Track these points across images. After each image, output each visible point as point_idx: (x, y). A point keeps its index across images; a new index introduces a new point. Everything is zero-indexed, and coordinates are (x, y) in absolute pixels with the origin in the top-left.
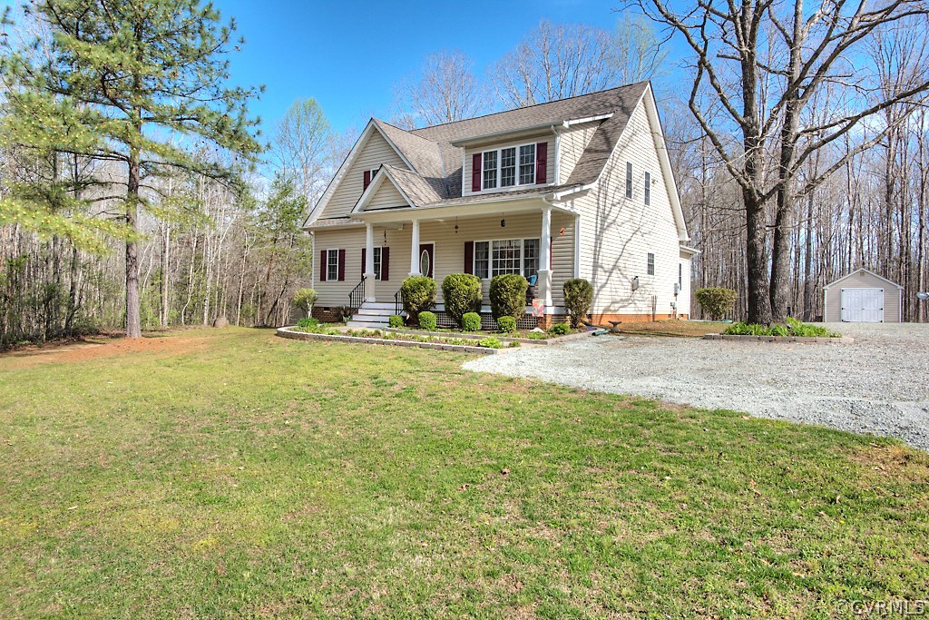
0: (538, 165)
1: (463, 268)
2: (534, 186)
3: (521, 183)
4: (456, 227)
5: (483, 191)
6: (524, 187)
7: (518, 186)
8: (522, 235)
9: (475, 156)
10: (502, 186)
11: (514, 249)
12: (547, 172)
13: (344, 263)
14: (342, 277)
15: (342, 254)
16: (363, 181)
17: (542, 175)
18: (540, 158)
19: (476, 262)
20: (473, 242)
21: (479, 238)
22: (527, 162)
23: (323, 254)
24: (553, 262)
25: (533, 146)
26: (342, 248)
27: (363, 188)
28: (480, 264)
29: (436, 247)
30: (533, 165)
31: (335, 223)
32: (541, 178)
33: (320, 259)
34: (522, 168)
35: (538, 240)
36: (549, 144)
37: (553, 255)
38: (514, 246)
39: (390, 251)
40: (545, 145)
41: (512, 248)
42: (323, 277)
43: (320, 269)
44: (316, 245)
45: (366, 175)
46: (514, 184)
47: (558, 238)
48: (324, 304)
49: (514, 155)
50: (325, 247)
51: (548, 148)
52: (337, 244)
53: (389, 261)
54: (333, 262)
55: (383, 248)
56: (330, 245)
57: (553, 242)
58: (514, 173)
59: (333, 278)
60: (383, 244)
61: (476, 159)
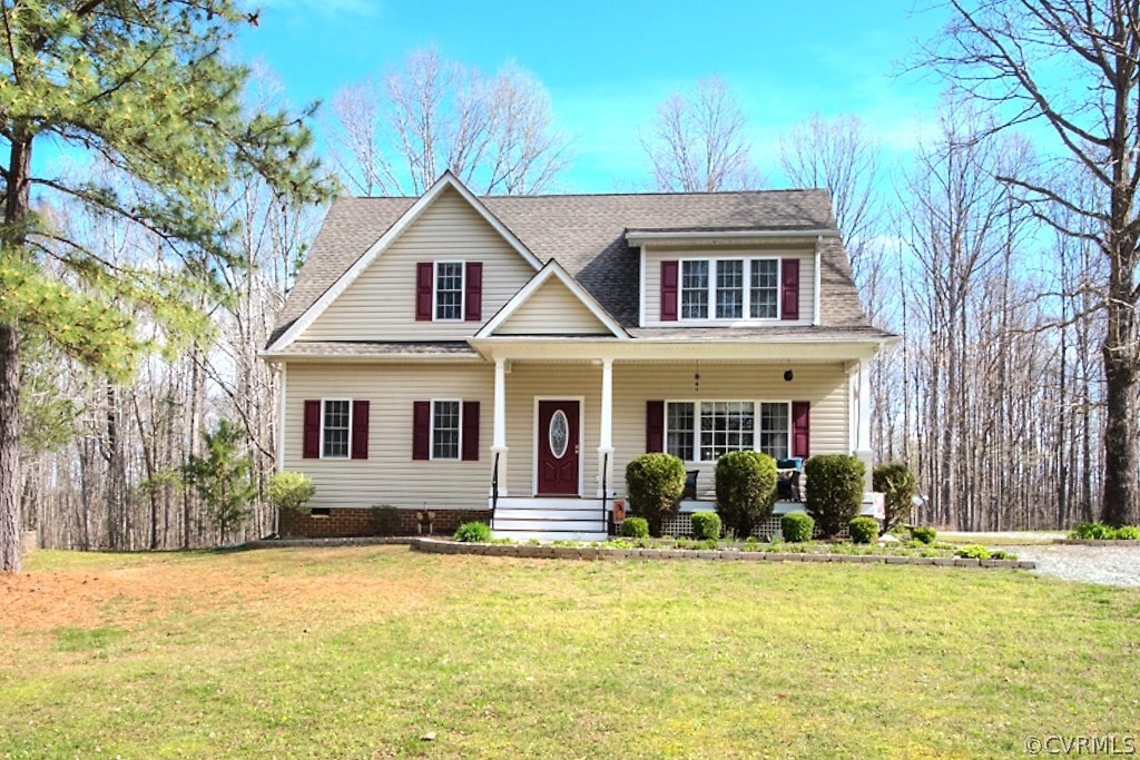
0: (784, 293)
1: (644, 444)
2: (777, 321)
3: (753, 315)
4: (697, 377)
5: (681, 321)
6: (758, 322)
7: (747, 320)
8: (758, 396)
9: (665, 265)
10: (717, 316)
11: (741, 416)
12: (801, 304)
13: (367, 426)
14: (361, 452)
15: (362, 408)
16: (414, 280)
17: (791, 308)
18: (788, 282)
19: (669, 434)
20: (662, 403)
21: (673, 396)
22: (764, 283)
23: (311, 408)
24: (811, 439)
25: (774, 262)
26: (362, 397)
27: (414, 292)
28: (677, 439)
29: (586, 406)
30: (776, 291)
31: (351, 352)
32: (791, 312)
33: (302, 418)
34: (753, 293)
35: (786, 404)
36: (801, 262)
37: (811, 427)
38: (741, 412)
39: (481, 408)
40: (796, 262)
41: (738, 414)
42: (310, 451)
43: (301, 435)
44: (292, 389)
45: (424, 270)
46: (741, 316)
47: (821, 403)
48: (315, 502)
49: (741, 271)
50: (315, 395)
51: (801, 268)
52: (347, 391)
53: (481, 426)
54: (337, 424)
55: (464, 403)
56: (327, 391)
57: (812, 409)
58: (740, 300)
59: (336, 453)
60: (465, 396)
61: (668, 269)
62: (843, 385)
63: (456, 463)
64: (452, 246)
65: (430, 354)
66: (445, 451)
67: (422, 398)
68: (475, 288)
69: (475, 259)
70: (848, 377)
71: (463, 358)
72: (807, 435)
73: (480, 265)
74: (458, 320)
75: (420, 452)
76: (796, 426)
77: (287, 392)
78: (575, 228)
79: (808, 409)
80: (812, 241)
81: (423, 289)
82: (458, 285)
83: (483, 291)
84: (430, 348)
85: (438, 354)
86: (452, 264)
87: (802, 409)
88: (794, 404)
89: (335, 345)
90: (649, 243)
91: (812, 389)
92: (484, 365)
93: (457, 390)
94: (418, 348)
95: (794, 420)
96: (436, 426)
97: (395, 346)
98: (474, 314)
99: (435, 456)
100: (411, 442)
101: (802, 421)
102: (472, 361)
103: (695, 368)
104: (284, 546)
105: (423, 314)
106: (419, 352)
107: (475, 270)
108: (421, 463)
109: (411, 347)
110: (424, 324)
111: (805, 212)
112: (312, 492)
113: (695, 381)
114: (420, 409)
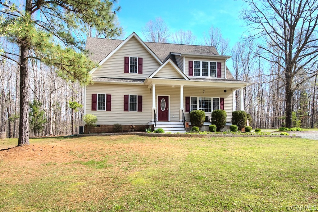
0: (218, 71)
1: (185, 108)
2: (216, 78)
3: (211, 76)
5: (194, 77)
6: (212, 78)
8: (212, 96)
10: (202, 76)
11: (208, 101)
12: (222, 74)
13: (111, 102)
14: (109, 109)
15: (109, 97)
16: (124, 61)
17: (219, 74)
18: (219, 68)
19: (191, 105)
20: (189, 97)
21: (192, 96)
22: (213, 68)
23: (94, 96)
24: (224, 107)
25: (215, 63)
26: (109, 93)
27: (124, 65)
28: (193, 107)
29: (170, 98)
30: (216, 70)
31: (106, 81)
32: (220, 76)
33: (91, 99)
34: (211, 70)
35: (219, 98)
36: (222, 63)
37: (225, 104)
38: (208, 100)
39: (143, 97)
40: (221, 63)
41: (207, 101)
42: (94, 108)
43: (91, 104)
44: (88, 90)
45: (126, 59)
46: (208, 76)
47: (226, 98)
48: (97, 123)
49: (208, 65)
50: (95, 92)
51: (222, 65)
52: (104, 91)
53: (143, 102)
54: (101, 101)
55: (138, 96)
56: (99, 91)
57: (225, 100)
58: (207, 72)
59: (101, 109)
60: (139, 94)
61: (190, 63)
62: (231, 94)
63: (136, 113)
64: (134, 53)
65: (129, 82)
66: (133, 109)
67: (126, 94)
68: (141, 65)
69: (140, 57)
70: (232, 92)
71: (138, 84)
72: (224, 106)
73: (142, 59)
74: (136, 73)
75: (126, 109)
76: (221, 104)
77: (86, 91)
78: (157, 51)
79: (224, 100)
80: (224, 58)
81: (126, 64)
82: (136, 64)
83: (143, 66)
84: (129, 81)
85: (132, 82)
86: (134, 58)
87: (222, 99)
88: (221, 98)
89: (101, 78)
90: (186, 56)
91: (224, 95)
92: (145, 86)
93: (136, 92)
94: (126, 80)
95: (221, 102)
96: (130, 102)
97: (118, 79)
98: (140, 72)
99: (130, 110)
100: (123, 106)
101: (222, 102)
102: (141, 85)
103: (203, 89)
104: (93, 136)
105: (126, 71)
106: (126, 81)
107: (141, 60)
108: (126, 112)
109: (123, 80)
110: (127, 74)
111: (211, 52)
112: (96, 120)
113: (203, 92)
114: (126, 97)
